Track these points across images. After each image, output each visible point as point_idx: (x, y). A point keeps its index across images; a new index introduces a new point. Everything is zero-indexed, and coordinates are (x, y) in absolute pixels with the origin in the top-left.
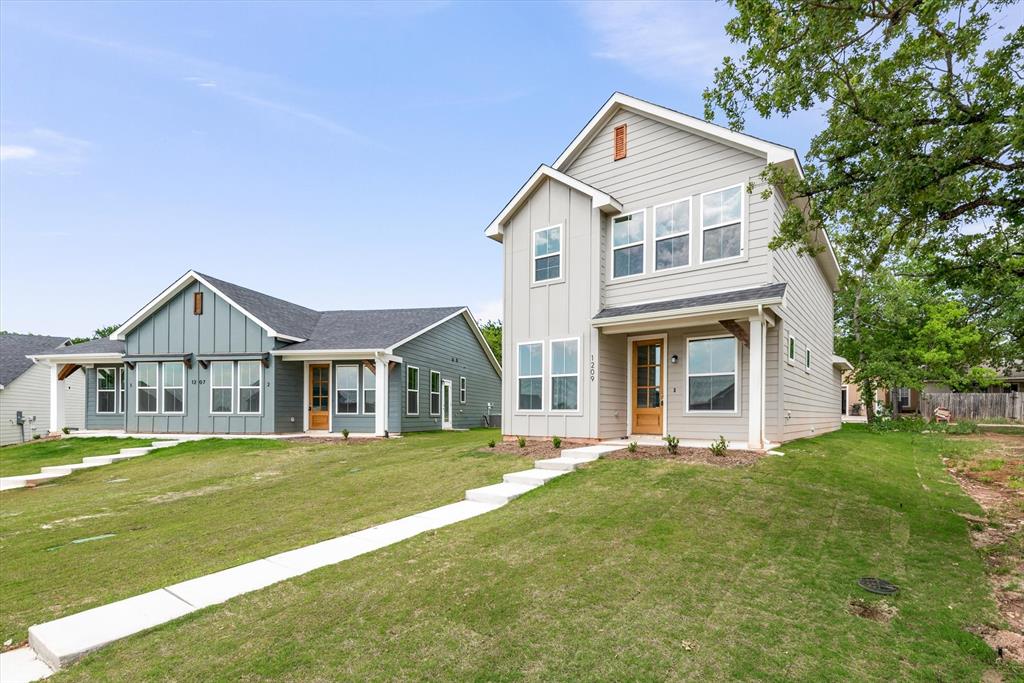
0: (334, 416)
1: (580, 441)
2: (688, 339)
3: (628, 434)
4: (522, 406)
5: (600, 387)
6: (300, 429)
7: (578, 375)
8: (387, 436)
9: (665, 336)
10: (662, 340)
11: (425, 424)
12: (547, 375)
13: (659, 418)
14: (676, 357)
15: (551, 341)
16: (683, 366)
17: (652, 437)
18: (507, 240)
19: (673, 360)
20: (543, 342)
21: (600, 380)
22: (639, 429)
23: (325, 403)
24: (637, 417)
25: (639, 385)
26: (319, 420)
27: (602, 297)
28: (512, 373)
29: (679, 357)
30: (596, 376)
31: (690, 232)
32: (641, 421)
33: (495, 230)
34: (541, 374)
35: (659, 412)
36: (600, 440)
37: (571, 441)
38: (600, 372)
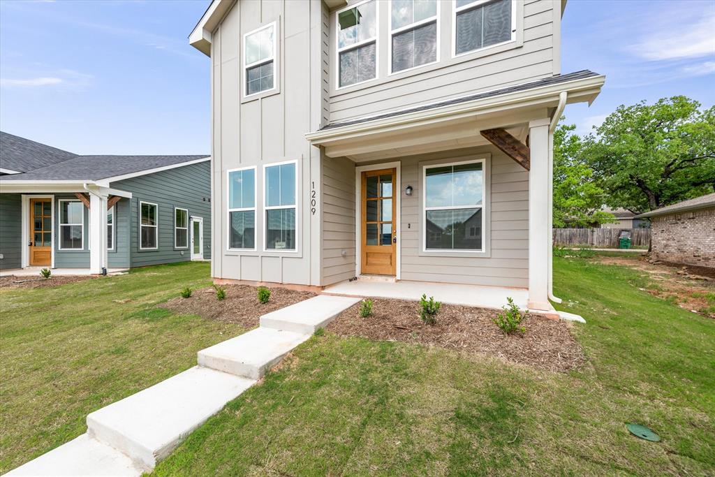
0: (57, 252)
1: (299, 289)
2: (425, 168)
3: (357, 274)
4: (232, 245)
5: (323, 222)
6: (18, 266)
7: (296, 206)
8: (105, 272)
9: (397, 164)
10: (395, 169)
11: (170, 257)
12: (260, 207)
13: (392, 257)
14: (410, 187)
15: (265, 166)
16: (419, 199)
17: (384, 278)
18: (216, 51)
19: (408, 191)
20: (255, 167)
21: (324, 213)
22: (368, 269)
23: (48, 238)
24: (367, 255)
25: (368, 220)
26: (42, 256)
27: (325, 109)
28: (223, 205)
29: (414, 187)
30: (318, 207)
31: (438, 17)
32: (371, 260)
33: (198, 35)
34: (254, 206)
35: (391, 251)
36: (323, 288)
37: (289, 288)
38: (324, 203)
